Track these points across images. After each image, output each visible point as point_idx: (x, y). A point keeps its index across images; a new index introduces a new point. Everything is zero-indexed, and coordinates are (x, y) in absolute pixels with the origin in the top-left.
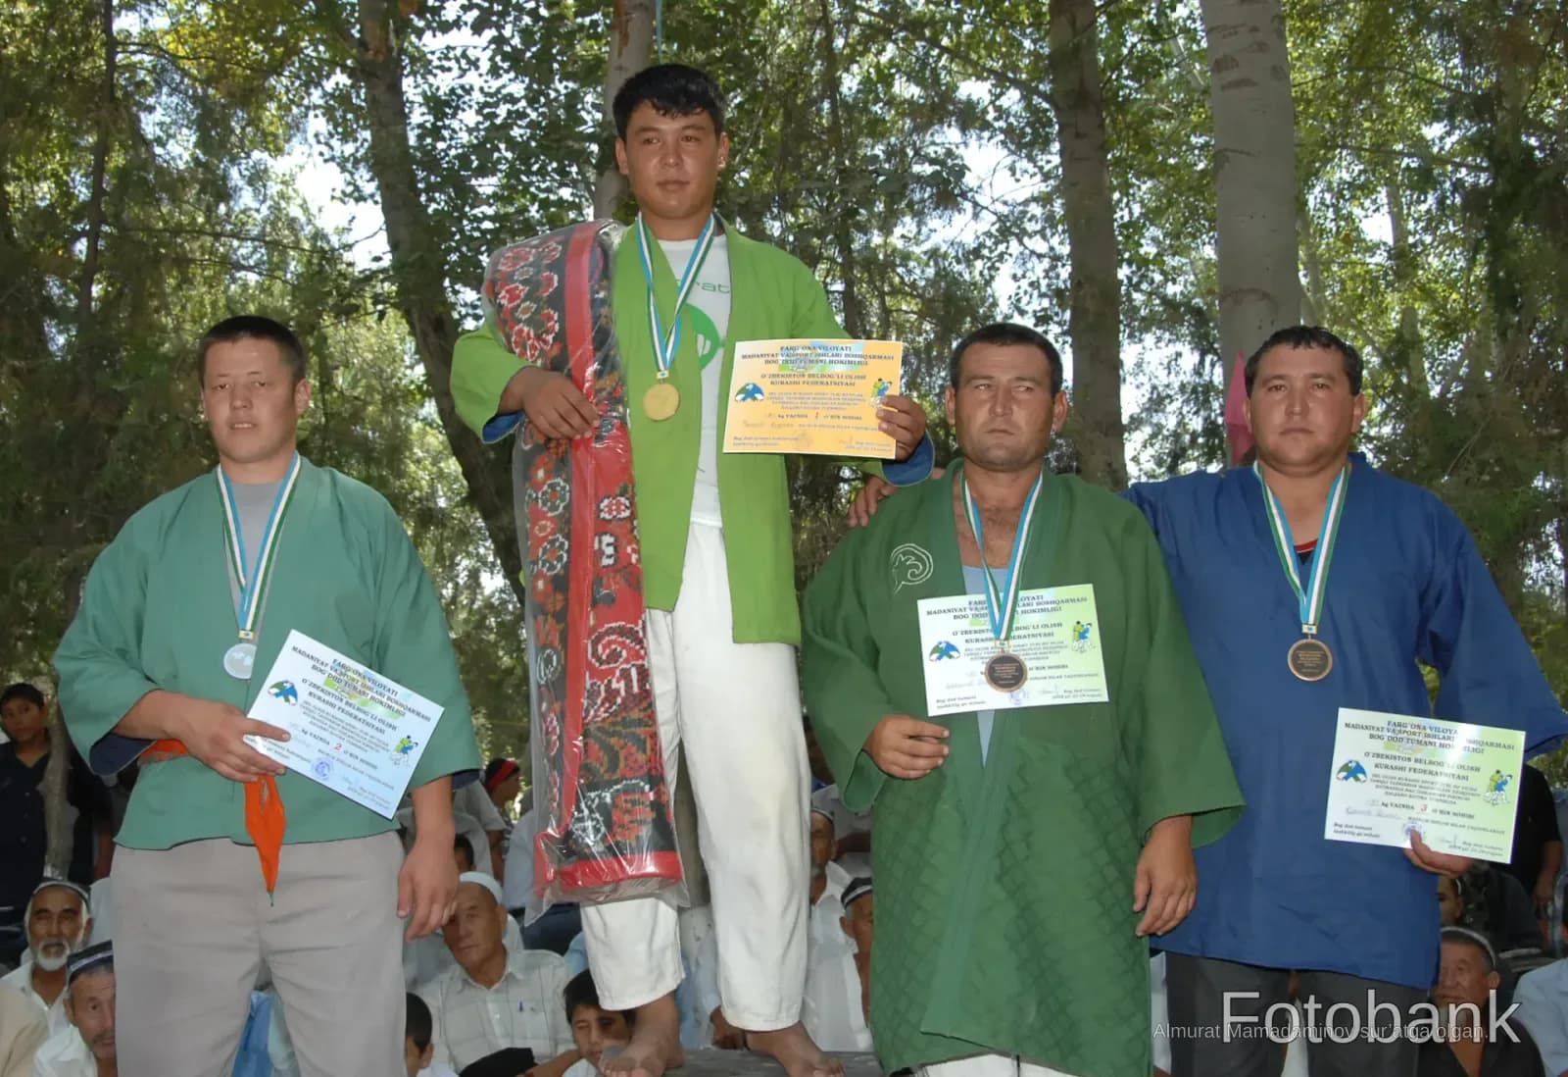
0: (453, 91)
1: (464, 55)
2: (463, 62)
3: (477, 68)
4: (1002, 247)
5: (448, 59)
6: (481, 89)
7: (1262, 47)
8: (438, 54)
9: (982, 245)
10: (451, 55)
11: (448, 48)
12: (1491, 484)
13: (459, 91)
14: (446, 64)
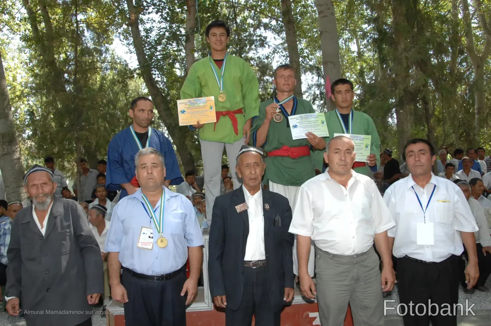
0: (150, 27)
1: (152, 19)
2: (152, 21)
3: (155, 22)
4: (273, 55)
5: (148, 20)
6: (156, 27)
7: (329, 9)
8: (146, 20)
9: (269, 55)
10: (149, 19)
11: (148, 18)
12: (382, 100)
13: (152, 28)
14: (148, 22)
